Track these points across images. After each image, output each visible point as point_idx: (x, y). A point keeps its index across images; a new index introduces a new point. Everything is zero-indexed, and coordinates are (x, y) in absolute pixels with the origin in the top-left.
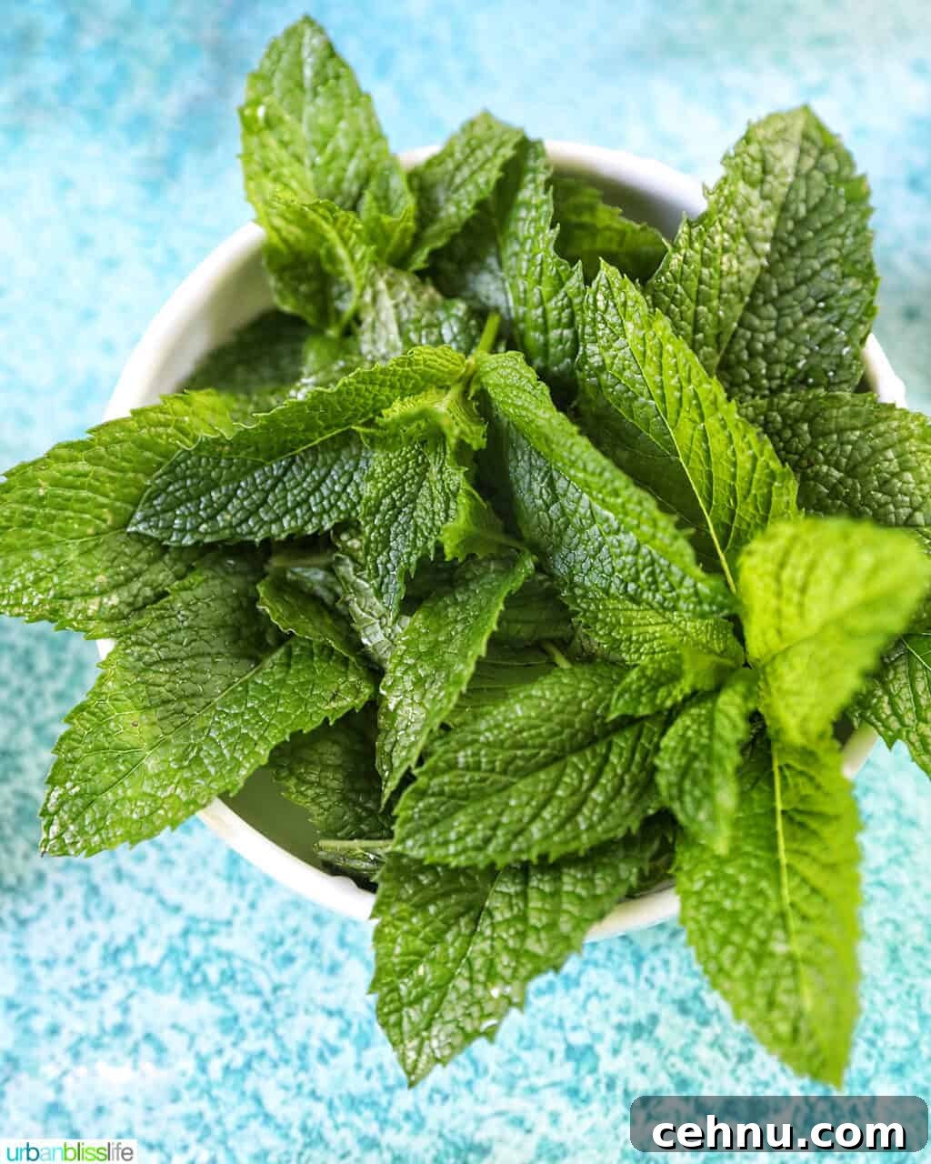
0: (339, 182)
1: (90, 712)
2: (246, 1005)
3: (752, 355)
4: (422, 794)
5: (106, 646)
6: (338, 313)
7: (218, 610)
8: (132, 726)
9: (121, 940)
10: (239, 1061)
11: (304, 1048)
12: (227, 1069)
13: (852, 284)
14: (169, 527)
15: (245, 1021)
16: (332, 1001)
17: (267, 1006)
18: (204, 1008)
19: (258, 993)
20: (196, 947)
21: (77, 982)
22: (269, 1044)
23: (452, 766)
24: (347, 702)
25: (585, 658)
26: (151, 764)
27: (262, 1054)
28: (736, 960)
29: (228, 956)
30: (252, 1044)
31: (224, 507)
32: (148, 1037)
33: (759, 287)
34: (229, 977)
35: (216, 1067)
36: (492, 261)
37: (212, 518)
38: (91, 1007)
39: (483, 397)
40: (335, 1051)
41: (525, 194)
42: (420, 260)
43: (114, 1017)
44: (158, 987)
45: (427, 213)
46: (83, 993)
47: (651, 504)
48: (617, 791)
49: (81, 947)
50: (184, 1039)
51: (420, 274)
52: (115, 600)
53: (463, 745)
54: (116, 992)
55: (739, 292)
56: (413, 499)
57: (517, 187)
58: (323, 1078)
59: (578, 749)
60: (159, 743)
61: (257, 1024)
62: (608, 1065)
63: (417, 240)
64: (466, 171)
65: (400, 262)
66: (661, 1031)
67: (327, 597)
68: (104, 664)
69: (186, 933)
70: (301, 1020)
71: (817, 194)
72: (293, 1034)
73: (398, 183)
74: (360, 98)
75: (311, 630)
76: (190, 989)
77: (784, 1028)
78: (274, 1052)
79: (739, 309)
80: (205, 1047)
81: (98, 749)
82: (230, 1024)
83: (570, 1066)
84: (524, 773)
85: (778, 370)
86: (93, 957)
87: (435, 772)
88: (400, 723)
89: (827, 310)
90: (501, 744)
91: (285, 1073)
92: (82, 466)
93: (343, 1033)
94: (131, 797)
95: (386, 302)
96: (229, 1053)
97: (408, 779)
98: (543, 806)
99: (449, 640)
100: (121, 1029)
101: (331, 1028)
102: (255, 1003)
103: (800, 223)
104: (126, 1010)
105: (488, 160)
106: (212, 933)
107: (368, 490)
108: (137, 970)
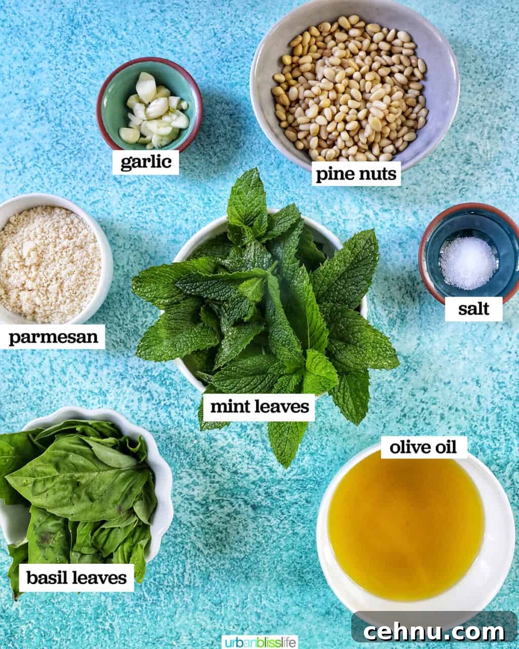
0: (251, 212)
1: (154, 328)
2: (173, 391)
3: (335, 290)
4: (221, 374)
5: (163, 312)
6: (243, 242)
7: (191, 310)
8: (163, 333)
9: (149, 368)
10: (168, 404)
11: (183, 405)
12: (165, 404)
13: (365, 282)
14: (185, 288)
15: (172, 395)
16: (192, 397)
17: (178, 394)
18: (163, 389)
19: (177, 390)
20: (166, 376)
21: (137, 374)
22: (176, 402)
23: (230, 370)
24: (213, 344)
25: (269, 352)
26: (165, 343)
27: (174, 404)
28: (276, 433)
29: (173, 380)
30: (172, 401)
31: (199, 287)
32: (150, 392)
33: (343, 274)
34: (171, 384)
35: (163, 403)
36: (282, 244)
37: (195, 289)
38: (139, 381)
39: (266, 283)
40: (190, 409)
41: (295, 233)
42: (264, 240)
43: (143, 385)
44: (155, 382)
45: (270, 228)
46: (138, 377)
47: (292, 331)
48: (264, 387)
49: (140, 367)
50: (157, 395)
51: (263, 244)
52: (167, 301)
53: (234, 366)
54: (145, 379)
55: (338, 275)
56: (243, 301)
57: (294, 230)
58: (185, 413)
59: (259, 374)
60: (167, 338)
61: (175, 397)
62: (248, 432)
63: (266, 235)
64: (283, 220)
65: (259, 239)
66: (263, 428)
67: (217, 313)
68: (160, 317)
69: (164, 371)
70: (184, 399)
71: (366, 255)
72: (182, 402)
73: (265, 218)
74: (263, 193)
75: (210, 323)
76: (161, 385)
77: (280, 452)
78: (176, 404)
79: (336, 278)
80: (161, 398)
81: (154, 336)
82: (168, 395)
83: (240, 429)
84: (246, 376)
85: (340, 296)
86: (142, 370)
87: (226, 370)
88: (223, 352)
89: (357, 286)
90: (242, 369)
91: (177, 410)
92: (168, 269)
93: (192, 405)
94: (158, 350)
95: (253, 247)
96: (167, 401)
97: (219, 369)
98: (247, 385)
99: (240, 337)
100: (144, 388)
101: (191, 403)
102: (176, 392)
103: (359, 261)
104: (146, 384)
105: (289, 220)
106: (170, 373)
107: (233, 296)
108: (151, 376)
